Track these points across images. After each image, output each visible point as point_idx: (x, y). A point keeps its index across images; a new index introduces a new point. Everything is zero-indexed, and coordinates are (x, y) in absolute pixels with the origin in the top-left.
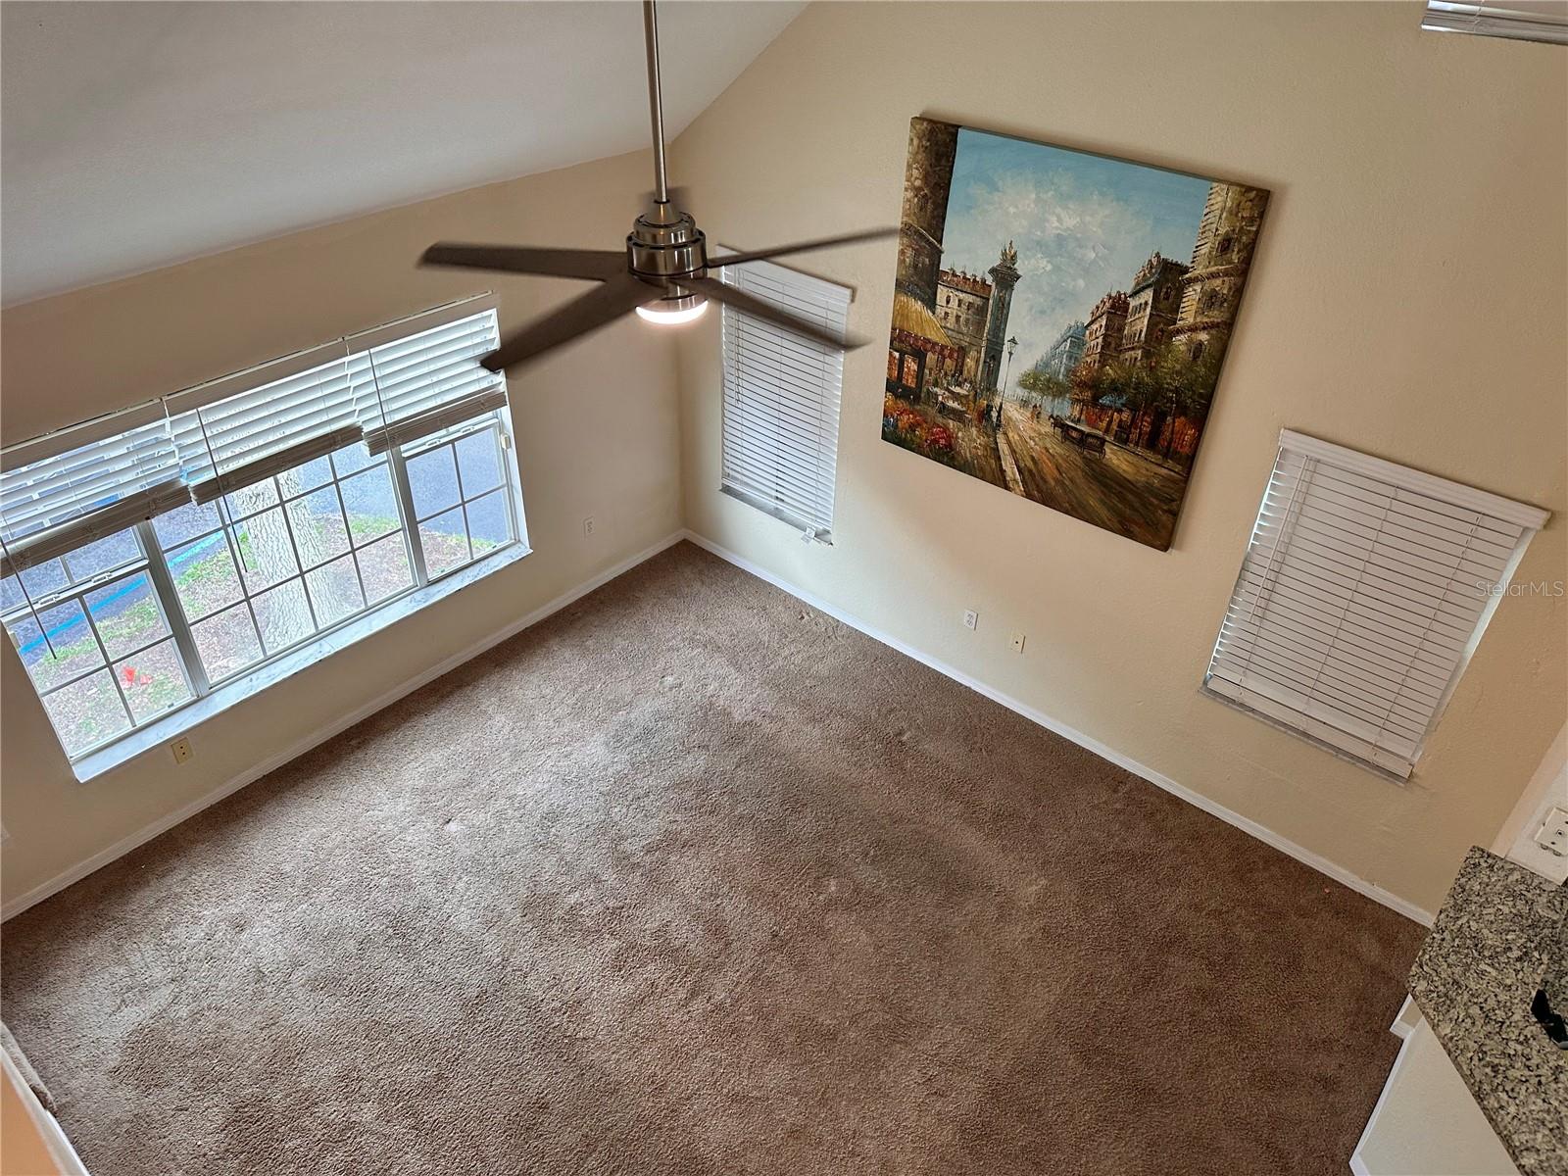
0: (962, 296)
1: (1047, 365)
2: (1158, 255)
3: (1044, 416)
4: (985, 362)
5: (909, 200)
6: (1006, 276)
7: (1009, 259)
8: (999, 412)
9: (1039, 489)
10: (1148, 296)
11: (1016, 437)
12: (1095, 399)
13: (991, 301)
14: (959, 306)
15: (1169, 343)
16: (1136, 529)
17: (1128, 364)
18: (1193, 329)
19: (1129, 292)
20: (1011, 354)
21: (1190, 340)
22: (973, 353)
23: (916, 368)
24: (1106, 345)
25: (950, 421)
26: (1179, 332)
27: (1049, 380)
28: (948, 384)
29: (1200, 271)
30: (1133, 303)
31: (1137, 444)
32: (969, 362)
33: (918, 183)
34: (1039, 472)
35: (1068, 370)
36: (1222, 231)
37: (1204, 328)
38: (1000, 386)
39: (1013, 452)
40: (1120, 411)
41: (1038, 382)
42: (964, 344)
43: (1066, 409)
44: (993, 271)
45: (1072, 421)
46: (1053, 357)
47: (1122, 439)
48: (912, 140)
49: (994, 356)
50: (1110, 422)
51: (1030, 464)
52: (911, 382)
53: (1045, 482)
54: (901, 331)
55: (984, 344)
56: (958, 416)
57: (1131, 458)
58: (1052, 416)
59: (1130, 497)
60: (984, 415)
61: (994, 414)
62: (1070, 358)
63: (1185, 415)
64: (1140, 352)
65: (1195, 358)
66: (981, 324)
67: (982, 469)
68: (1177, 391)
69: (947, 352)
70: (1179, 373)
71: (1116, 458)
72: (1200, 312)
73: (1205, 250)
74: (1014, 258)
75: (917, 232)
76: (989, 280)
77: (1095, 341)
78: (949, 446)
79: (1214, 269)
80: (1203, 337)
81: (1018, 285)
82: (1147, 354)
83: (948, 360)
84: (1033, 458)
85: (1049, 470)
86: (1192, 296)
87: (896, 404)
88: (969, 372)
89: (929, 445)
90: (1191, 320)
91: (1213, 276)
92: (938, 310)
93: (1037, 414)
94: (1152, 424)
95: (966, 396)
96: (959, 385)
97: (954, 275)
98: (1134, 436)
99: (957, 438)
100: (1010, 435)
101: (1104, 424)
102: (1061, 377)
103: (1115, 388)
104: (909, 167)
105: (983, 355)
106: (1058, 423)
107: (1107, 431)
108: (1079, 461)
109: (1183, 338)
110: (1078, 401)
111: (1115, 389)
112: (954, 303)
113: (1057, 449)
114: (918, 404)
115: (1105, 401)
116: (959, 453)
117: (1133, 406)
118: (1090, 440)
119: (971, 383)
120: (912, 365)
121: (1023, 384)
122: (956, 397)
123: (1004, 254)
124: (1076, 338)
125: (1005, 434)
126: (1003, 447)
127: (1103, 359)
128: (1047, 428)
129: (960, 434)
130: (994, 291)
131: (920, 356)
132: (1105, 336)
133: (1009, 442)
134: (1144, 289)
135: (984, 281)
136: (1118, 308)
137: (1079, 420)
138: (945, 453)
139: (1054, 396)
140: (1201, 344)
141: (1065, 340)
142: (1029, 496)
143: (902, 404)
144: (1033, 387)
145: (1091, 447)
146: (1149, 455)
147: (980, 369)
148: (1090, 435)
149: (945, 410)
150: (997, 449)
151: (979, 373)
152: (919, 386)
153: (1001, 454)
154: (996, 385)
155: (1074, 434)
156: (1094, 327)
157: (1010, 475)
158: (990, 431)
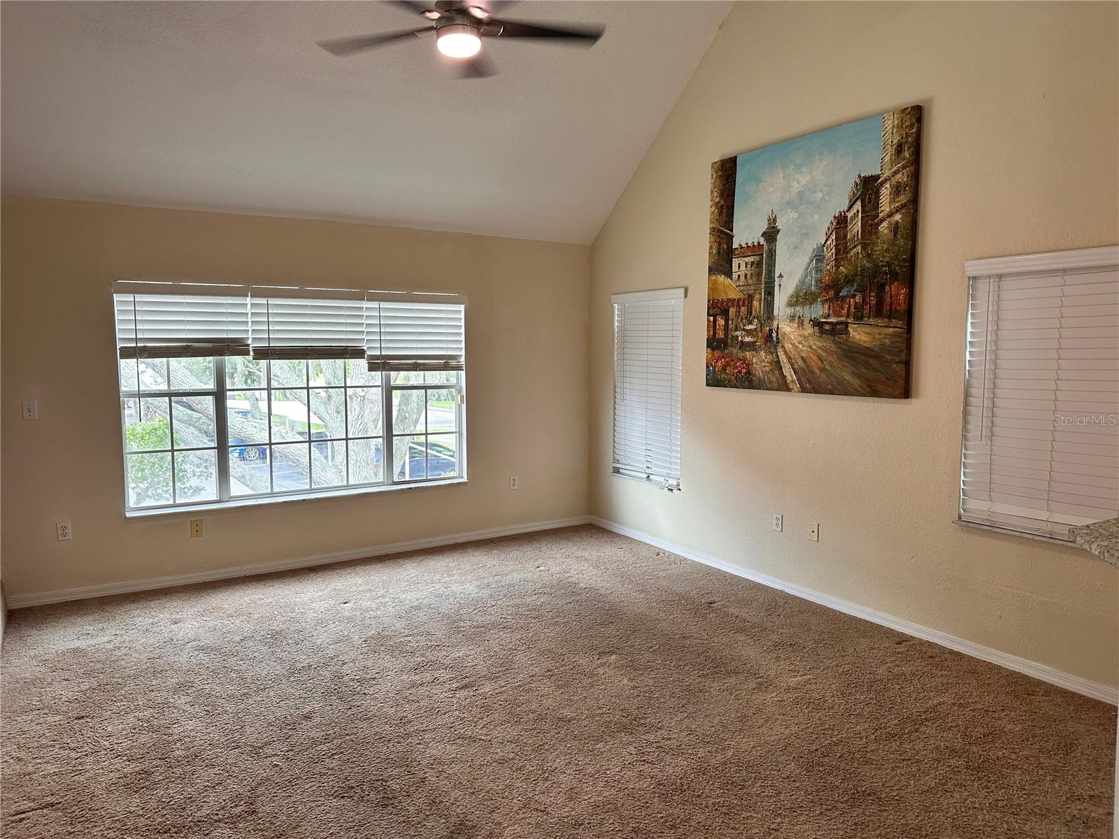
0: (747, 259)
1: (803, 283)
2: (859, 176)
3: (806, 322)
4: (765, 298)
5: (713, 213)
6: (771, 234)
7: (773, 221)
8: (777, 332)
9: (813, 384)
10: (858, 206)
11: (790, 346)
12: (837, 294)
13: (764, 255)
14: (746, 267)
15: (877, 232)
16: (879, 387)
17: (853, 259)
18: (890, 215)
19: (846, 209)
20: (780, 285)
21: (890, 223)
22: (757, 296)
23: (723, 323)
24: (838, 252)
25: (747, 353)
26: (881, 221)
27: (805, 294)
28: (744, 326)
29: (887, 173)
30: (849, 215)
31: (869, 317)
32: (755, 303)
33: (717, 200)
34: (808, 367)
35: (816, 281)
36: (895, 141)
37: (897, 211)
38: (776, 313)
39: (789, 358)
40: (854, 296)
41: (802, 298)
42: (751, 292)
43: (819, 310)
44: (764, 234)
45: (825, 318)
46: (806, 276)
47: (859, 318)
48: (712, 175)
49: (770, 293)
50: (849, 307)
51: (801, 363)
52: (721, 335)
53: (812, 372)
54: (713, 300)
55: (763, 286)
56: (751, 346)
57: (867, 329)
58: (811, 320)
59: (872, 361)
60: (768, 338)
61: (774, 335)
62: (817, 272)
63: (896, 280)
64: (859, 247)
65: (895, 234)
66: (759, 275)
67: (770, 382)
68: (888, 264)
69: (741, 303)
70: (887, 251)
72: (892, 201)
73: (887, 159)
74: (775, 220)
75: (719, 230)
76: (762, 241)
77: (830, 254)
78: (748, 372)
79: (895, 168)
80: (898, 217)
81: (779, 237)
82: (864, 247)
83: (742, 308)
84: (803, 358)
85: (815, 364)
86: (885, 192)
87: (713, 355)
88: (756, 311)
89: (736, 378)
90: (888, 209)
91: (895, 173)
92: (735, 276)
93: (801, 323)
94: (877, 296)
95: (756, 329)
96: (751, 323)
97: (742, 248)
98: (866, 312)
99: (752, 364)
100: (786, 346)
101: (845, 311)
102: (813, 288)
104: (712, 192)
105: (763, 294)
106: (817, 324)
107: (848, 316)
108: (833, 348)
109: (885, 224)
110: (826, 301)
111: (848, 282)
112: (743, 267)
113: (817, 343)
114: (727, 349)
115: (843, 293)
116: (754, 375)
117: (862, 290)
118: (838, 327)
119: (757, 318)
121: (790, 304)
122: (749, 332)
123: (769, 220)
124: (819, 257)
125: (783, 347)
126: (783, 358)
127: (838, 264)
129: (754, 360)
130: (766, 247)
131: (725, 313)
132: (836, 246)
133: (786, 352)
134: (855, 202)
135: (759, 243)
136: (841, 222)
137: (829, 315)
138: (747, 381)
139: (810, 304)
140: (897, 223)
141: (813, 260)
142: (804, 390)
143: (717, 353)
144: (796, 304)
145: (839, 332)
146: (880, 322)
147: (762, 305)
148: (838, 323)
149: (743, 346)
150: (779, 362)
151: (762, 309)
152: (726, 334)
153: (782, 363)
154: (773, 313)
155: (827, 327)
156: (828, 243)
157: (789, 379)
158: (773, 350)
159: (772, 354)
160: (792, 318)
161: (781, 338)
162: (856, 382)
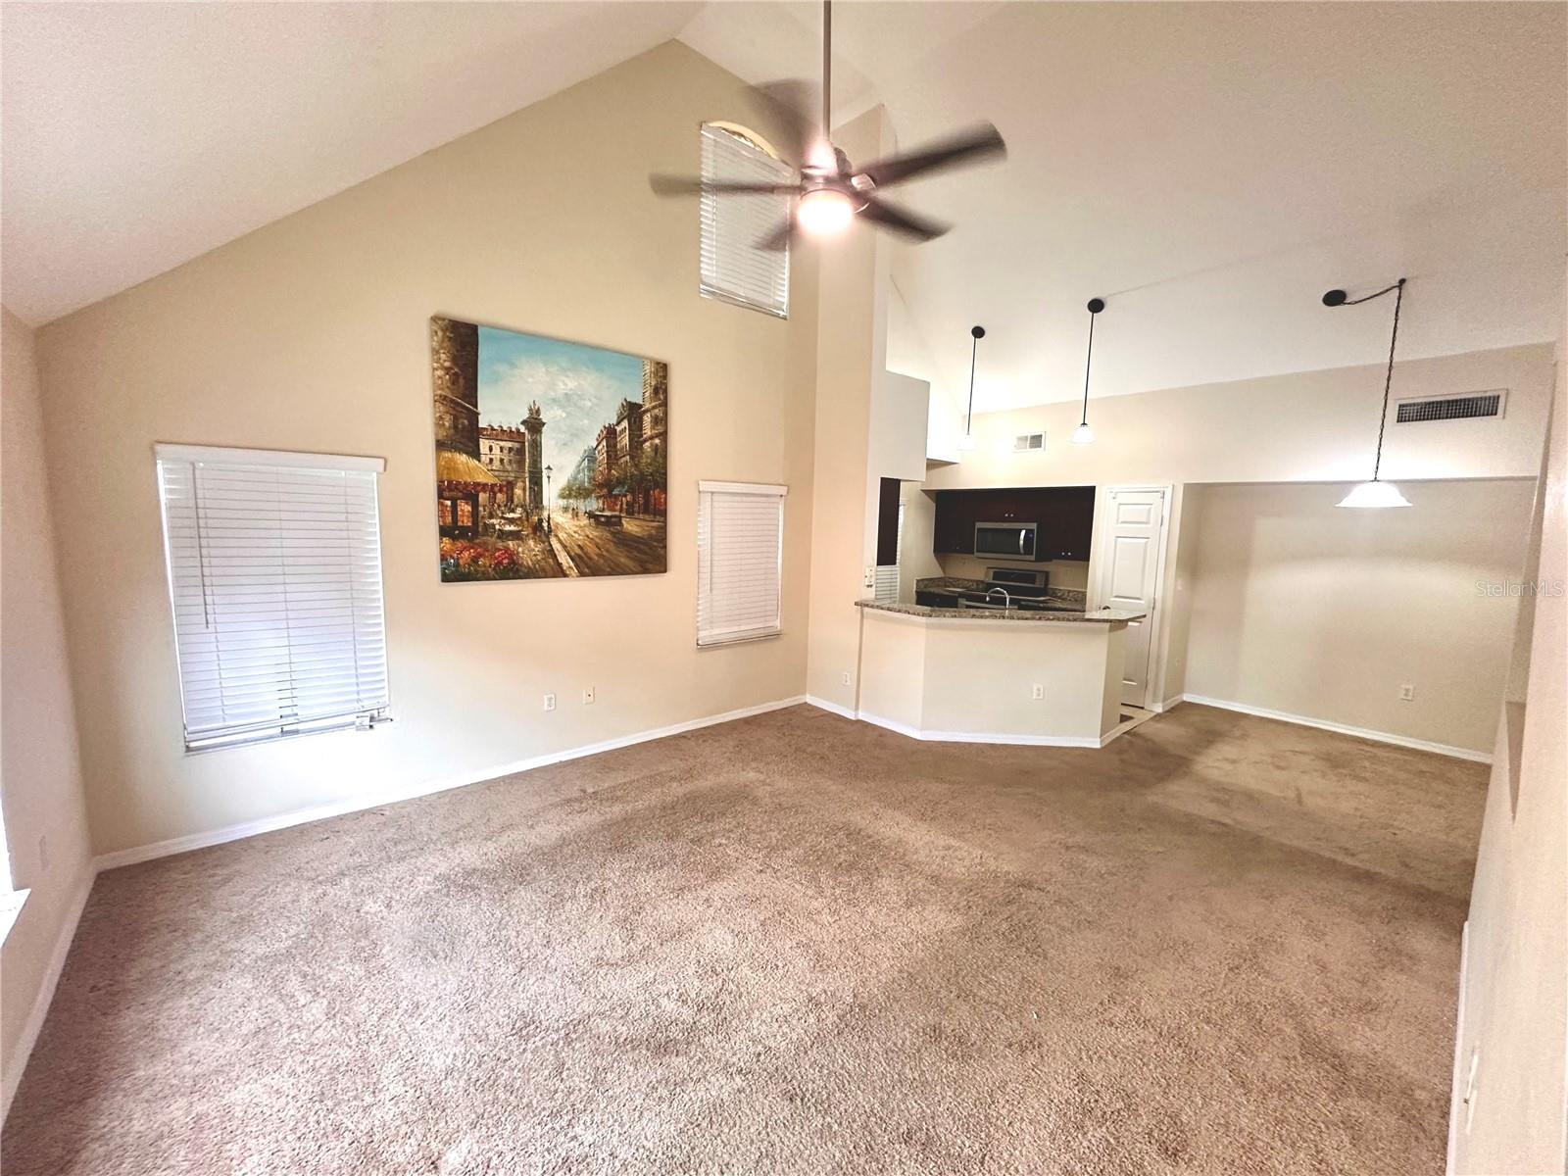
0: (502, 444)
1: (576, 479)
2: (625, 400)
3: (581, 514)
4: (530, 488)
5: (440, 378)
6: (534, 424)
7: (535, 413)
8: (549, 522)
9: (589, 566)
10: (625, 424)
11: (565, 535)
12: (610, 492)
13: (527, 444)
14: (501, 451)
15: (642, 448)
16: (650, 566)
17: (623, 466)
18: (652, 438)
19: (615, 423)
20: (549, 477)
21: (651, 444)
22: (520, 484)
23: (470, 508)
24: (609, 457)
25: (510, 542)
26: (645, 441)
27: (579, 488)
28: (503, 513)
29: (648, 406)
30: (618, 429)
31: (639, 513)
32: (518, 491)
33: (447, 364)
34: (585, 554)
35: (589, 479)
36: (653, 384)
37: (656, 437)
38: (545, 502)
39: (565, 547)
40: (625, 496)
41: (572, 492)
42: (511, 479)
43: (593, 504)
44: (523, 423)
45: (599, 511)
46: (579, 472)
47: (630, 513)
49: (536, 481)
50: (622, 504)
51: (578, 551)
52: (467, 522)
53: (590, 558)
54: (450, 482)
55: (527, 475)
56: (516, 536)
57: (638, 522)
58: (586, 512)
59: (642, 547)
60: (537, 528)
61: (545, 524)
62: (589, 470)
63: (658, 487)
64: (628, 457)
65: (656, 453)
66: (521, 462)
67: (543, 570)
68: (651, 474)
69: (496, 489)
70: (650, 464)
71: (630, 526)
72: (652, 428)
73: (647, 394)
74: (538, 411)
75: (452, 401)
76: (522, 429)
77: (602, 457)
78: (513, 562)
79: (653, 404)
80: (657, 441)
81: (544, 429)
82: (632, 458)
83: (499, 495)
84: (579, 546)
85: (592, 550)
86: (647, 419)
87: (452, 545)
88: (519, 499)
89: (494, 569)
90: (649, 433)
91: (654, 408)
92: (483, 458)
93: (576, 515)
94: (644, 498)
95: (520, 519)
96: (513, 511)
97: (493, 429)
98: (636, 509)
99: (518, 553)
100: (560, 535)
101: (618, 507)
102: (586, 484)
103: (620, 482)
104: (435, 352)
105: (527, 483)
106: (591, 515)
107: (621, 511)
108: (609, 536)
109: (648, 444)
110: (600, 497)
112: (496, 450)
113: (594, 533)
114: (477, 538)
115: (616, 492)
116: (522, 565)
117: (631, 490)
118: (613, 520)
119: (522, 507)
120: (465, 508)
121: (562, 496)
122: (511, 521)
123: (530, 410)
124: (591, 457)
125: (556, 536)
126: (556, 545)
127: (609, 468)
128: (584, 521)
129: (520, 549)
130: (528, 436)
131: (472, 498)
132: (607, 452)
133: (560, 541)
134: (622, 420)
135: (518, 430)
136: (610, 433)
137: (604, 509)
138: (511, 570)
139: (585, 498)
140: (657, 445)
141: (584, 460)
142: (582, 574)
143: (459, 543)
144: (569, 496)
145: (615, 524)
146: (647, 517)
147: (527, 494)
148: (612, 517)
149: (503, 535)
150: (552, 550)
151: (527, 498)
152: (475, 523)
153: (557, 553)
154: (542, 503)
155: (603, 519)
156: (600, 447)
157: (565, 566)
158: (544, 538)
159: (544, 543)
160: (566, 509)
161: (553, 528)
162: (630, 564)
